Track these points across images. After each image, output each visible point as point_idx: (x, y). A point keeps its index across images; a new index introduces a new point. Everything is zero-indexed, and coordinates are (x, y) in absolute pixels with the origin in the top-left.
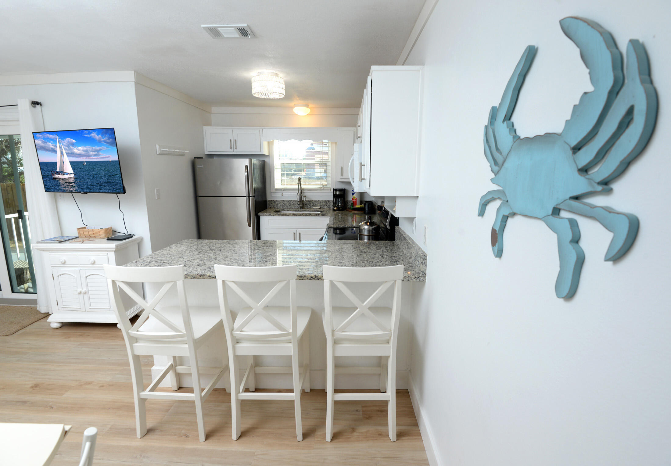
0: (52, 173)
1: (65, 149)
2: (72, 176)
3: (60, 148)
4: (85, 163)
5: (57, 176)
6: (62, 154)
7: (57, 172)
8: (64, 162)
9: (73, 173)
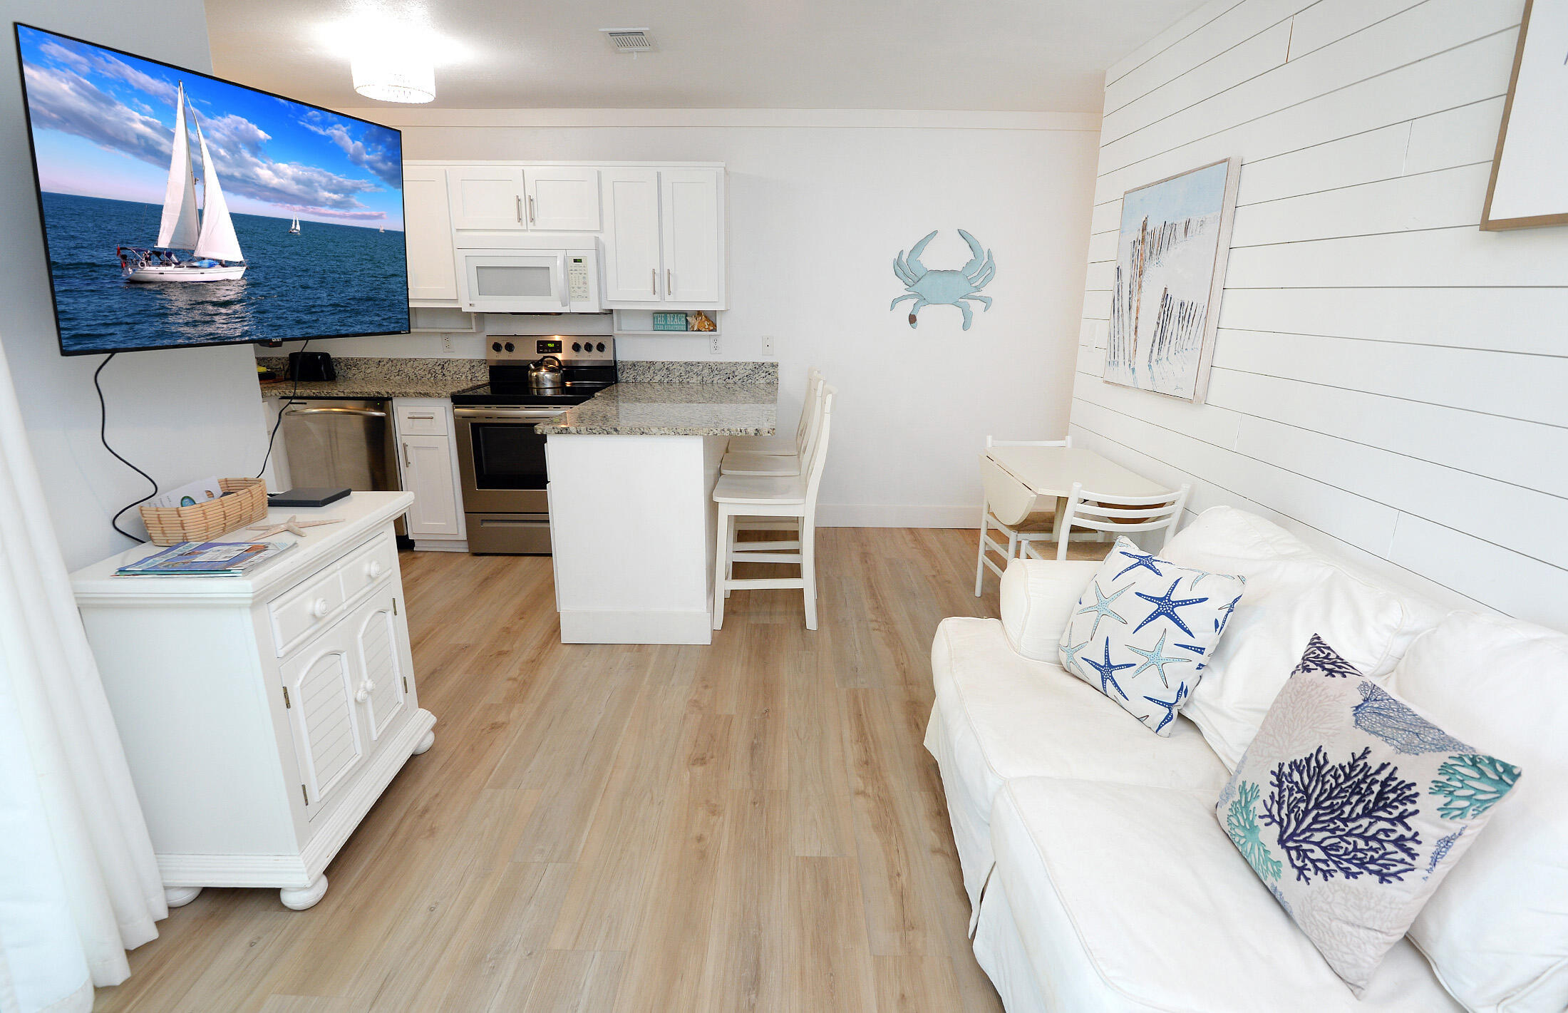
0: (124, 257)
1: (213, 155)
2: (237, 273)
3: (192, 146)
4: (298, 227)
5: (152, 271)
6: (197, 173)
7: (158, 253)
8: (201, 213)
9: (240, 264)
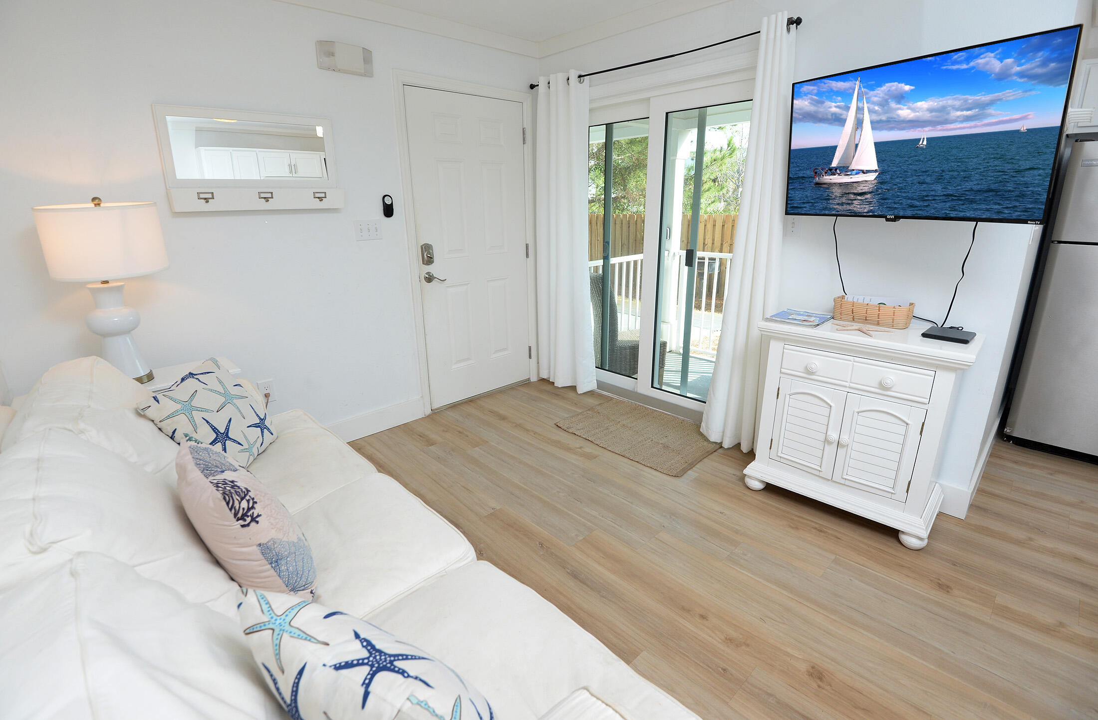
0: (816, 173)
1: (870, 111)
2: (872, 177)
3: (859, 110)
4: (925, 143)
5: (828, 179)
6: (859, 124)
7: (831, 170)
8: (857, 146)
9: (876, 171)
